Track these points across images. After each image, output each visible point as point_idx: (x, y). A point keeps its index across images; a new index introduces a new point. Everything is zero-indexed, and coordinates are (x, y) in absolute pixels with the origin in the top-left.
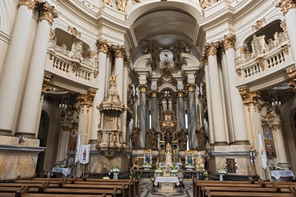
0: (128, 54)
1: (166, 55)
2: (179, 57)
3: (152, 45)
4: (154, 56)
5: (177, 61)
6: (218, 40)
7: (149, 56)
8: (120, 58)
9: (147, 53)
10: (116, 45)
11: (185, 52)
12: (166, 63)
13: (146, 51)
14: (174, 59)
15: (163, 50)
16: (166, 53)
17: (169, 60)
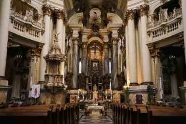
0: (66, 16)
1: (95, 13)
2: (106, 15)
3: (84, 5)
4: (85, 13)
5: (104, 19)
6: (135, 8)
7: (81, 14)
8: (60, 20)
9: (80, 12)
10: (58, 9)
11: (111, 12)
12: (95, 19)
13: (79, 10)
14: (102, 16)
15: (92, 8)
16: (95, 11)
17: (98, 16)
